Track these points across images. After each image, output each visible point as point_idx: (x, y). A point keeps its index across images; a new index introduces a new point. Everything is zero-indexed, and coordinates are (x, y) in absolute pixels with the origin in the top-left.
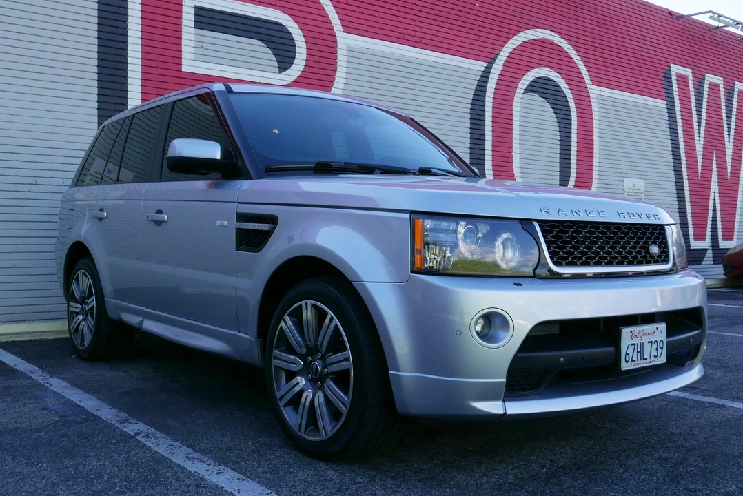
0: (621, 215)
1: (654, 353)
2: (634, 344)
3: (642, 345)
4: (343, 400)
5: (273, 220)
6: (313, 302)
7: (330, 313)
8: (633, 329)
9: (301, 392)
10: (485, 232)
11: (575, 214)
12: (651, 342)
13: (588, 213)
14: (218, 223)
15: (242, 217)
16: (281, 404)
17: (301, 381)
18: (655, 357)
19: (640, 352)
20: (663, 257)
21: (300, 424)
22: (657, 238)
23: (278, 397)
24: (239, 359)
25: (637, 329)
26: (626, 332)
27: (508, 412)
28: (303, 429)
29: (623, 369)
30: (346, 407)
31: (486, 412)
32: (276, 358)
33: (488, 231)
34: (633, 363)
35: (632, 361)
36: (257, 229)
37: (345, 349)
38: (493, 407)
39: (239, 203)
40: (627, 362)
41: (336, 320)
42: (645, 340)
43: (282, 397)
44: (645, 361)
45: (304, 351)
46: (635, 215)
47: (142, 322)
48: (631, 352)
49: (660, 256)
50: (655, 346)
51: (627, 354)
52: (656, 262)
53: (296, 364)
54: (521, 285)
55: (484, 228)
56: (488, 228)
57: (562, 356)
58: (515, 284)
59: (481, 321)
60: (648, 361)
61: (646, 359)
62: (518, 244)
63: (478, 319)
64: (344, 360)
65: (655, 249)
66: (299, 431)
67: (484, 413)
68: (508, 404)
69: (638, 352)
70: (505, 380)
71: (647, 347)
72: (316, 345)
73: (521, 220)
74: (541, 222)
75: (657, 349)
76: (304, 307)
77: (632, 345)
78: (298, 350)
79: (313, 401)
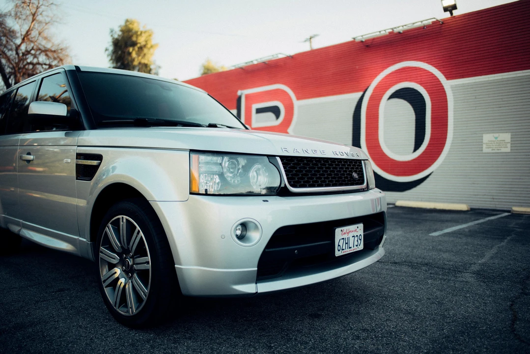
0: (335, 153)
1: (356, 243)
2: (344, 239)
3: (348, 239)
4: (144, 291)
5: (99, 157)
6: (127, 217)
7: (138, 228)
8: (342, 228)
9: (118, 279)
10: (244, 164)
11: (305, 152)
12: (354, 236)
13: (313, 151)
14: (65, 160)
15: (79, 156)
16: (104, 285)
17: (118, 271)
18: (357, 246)
19: (347, 243)
20: (361, 181)
21: (116, 302)
22: (357, 168)
23: (102, 280)
24: (80, 255)
25: (345, 229)
26: (338, 231)
27: (259, 291)
28: (117, 305)
29: (336, 256)
30: (146, 296)
31: (244, 292)
32: (102, 252)
33: (246, 164)
34: (343, 251)
35: (342, 250)
36: (89, 164)
37: (147, 256)
38: (249, 288)
39: (78, 146)
40: (339, 251)
41: (141, 233)
42: (351, 235)
43: (104, 281)
44: (350, 249)
45: (121, 251)
46: (344, 153)
47: (20, 230)
48: (341, 244)
49: (359, 180)
50: (356, 239)
51: (339, 245)
52: (357, 184)
53: (114, 259)
54: (267, 201)
55: (242, 161)
56: (246, 161)
57: (296, 248)
58: (264, 201)
59: (240, 227)
60: (352, 249)
61: (351, 248)
62: (266, 172)
63: (237, 226)
64: (146, 262)
65: (355, 175)
66: (115, 306)
67: (242, 293)
68: (259, 285)
69: (346, 243)
70: (256, 269)
71: (352, 239)
72: (128, 248)
73: (268, 156)
74: (282, 157)
75: (357, 241)
76: (121, 220)
77: (342, 239)
78: (116, 248)
79: (125, 286)
